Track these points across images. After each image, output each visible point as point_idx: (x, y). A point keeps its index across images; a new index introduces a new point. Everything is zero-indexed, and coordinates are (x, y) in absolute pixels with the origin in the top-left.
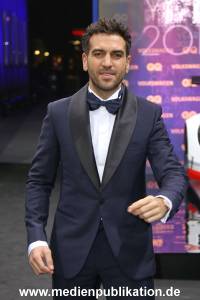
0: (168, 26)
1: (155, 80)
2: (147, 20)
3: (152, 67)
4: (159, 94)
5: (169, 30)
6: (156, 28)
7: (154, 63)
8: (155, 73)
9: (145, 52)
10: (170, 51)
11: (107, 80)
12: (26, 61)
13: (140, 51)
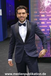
0: (46, 6)
1: (43, 18)
2: (41, 5)
3: (42, 16)
4: (44, 22)
5: (46, 7)
6: (43, 7)
7: (43, 15)
8: (43, 17)
9: (41, 12)
10: (46, 12)
11: (22, 19)
12: (14, 15)
13: (40, 12)
